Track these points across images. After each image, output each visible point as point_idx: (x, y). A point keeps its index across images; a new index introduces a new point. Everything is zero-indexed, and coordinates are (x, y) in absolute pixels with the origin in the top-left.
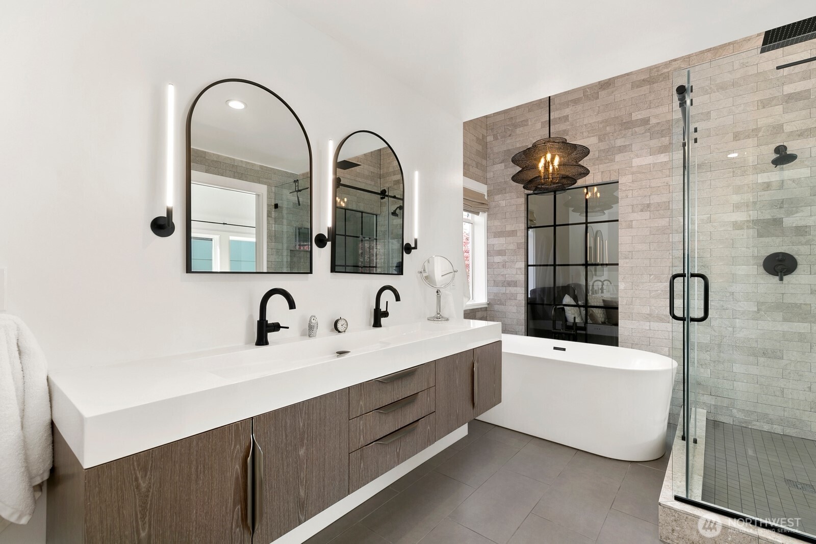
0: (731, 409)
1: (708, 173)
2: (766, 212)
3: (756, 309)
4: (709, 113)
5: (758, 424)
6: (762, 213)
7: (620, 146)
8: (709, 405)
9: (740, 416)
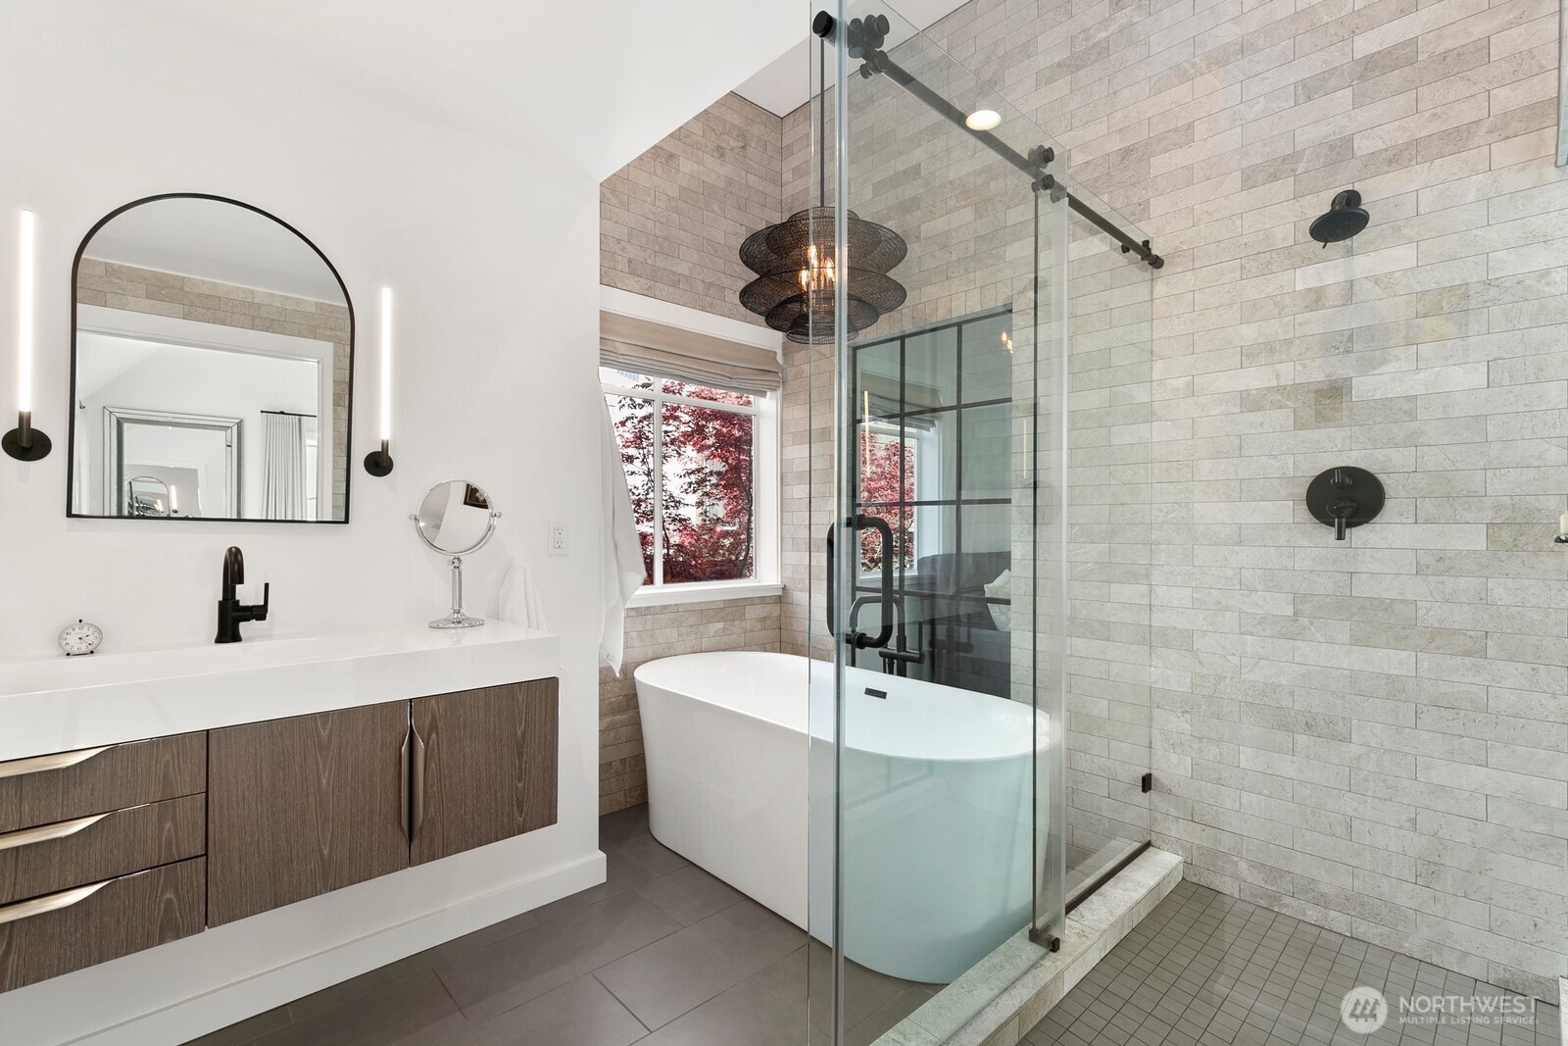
0: (1235, 859)
1: (1189, 274)
2: (1313, 364)
3: (1290, 613)
4: (1190, 126)
5: (1294, 902)
6: (1304, 366)
7: (1015, 225)
8: (1189, 846)
9: (1255, 878)
